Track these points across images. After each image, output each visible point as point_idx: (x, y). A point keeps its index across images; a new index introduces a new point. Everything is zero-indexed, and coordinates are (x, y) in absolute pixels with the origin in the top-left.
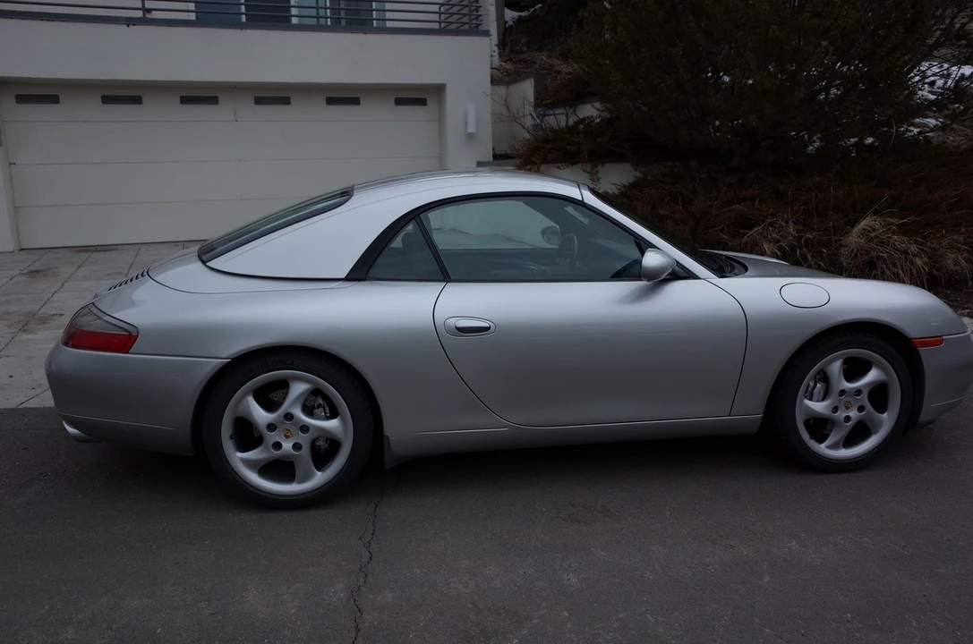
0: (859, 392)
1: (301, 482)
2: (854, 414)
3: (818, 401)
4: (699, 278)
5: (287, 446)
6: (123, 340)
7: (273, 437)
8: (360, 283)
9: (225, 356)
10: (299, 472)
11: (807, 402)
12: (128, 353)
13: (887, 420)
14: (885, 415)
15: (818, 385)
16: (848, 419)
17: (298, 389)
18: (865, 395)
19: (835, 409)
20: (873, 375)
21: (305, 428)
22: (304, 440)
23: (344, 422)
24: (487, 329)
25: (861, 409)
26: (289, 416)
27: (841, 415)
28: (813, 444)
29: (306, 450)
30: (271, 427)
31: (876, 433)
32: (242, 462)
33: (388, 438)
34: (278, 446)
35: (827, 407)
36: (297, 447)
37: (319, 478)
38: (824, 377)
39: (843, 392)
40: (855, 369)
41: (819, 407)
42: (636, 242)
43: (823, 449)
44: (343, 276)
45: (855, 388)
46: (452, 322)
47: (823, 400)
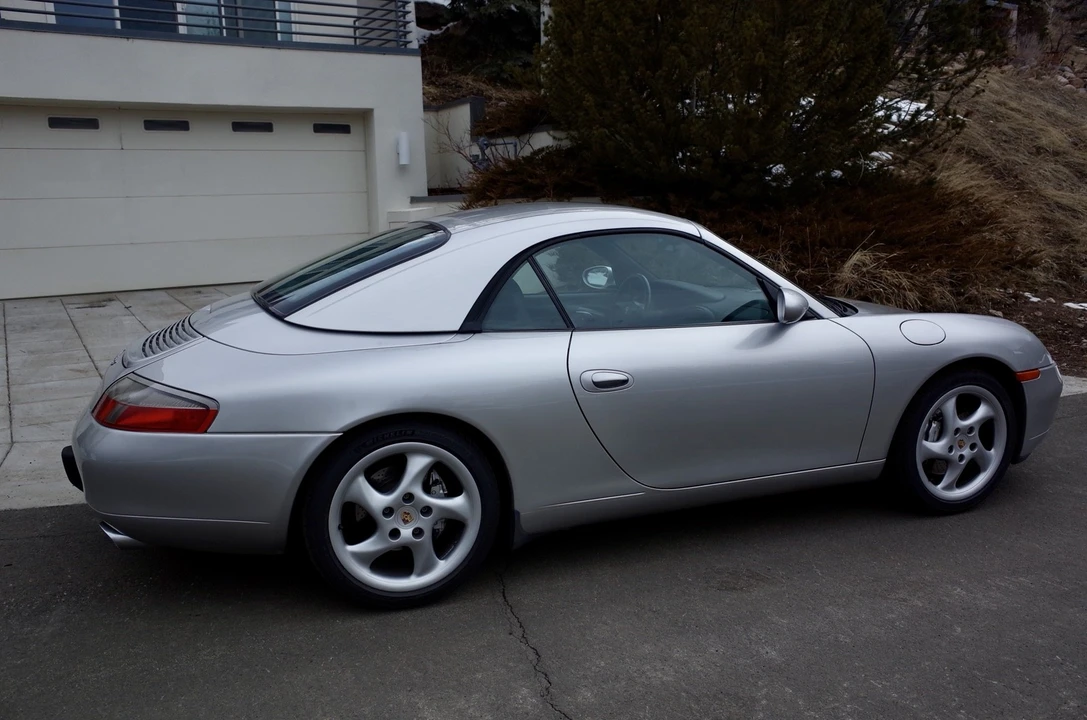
0: (971, 429)
1: (420, 574)
2: (966, 452)
3: (933, 441)
4: (822, 318)
5: (406, 532)
6: (197, 416)
7: (389, 524)
8: (477, 335)
9: (336, 429)
10: (418, 563)
11: (925, 442)
12: (205, 432)
13: (995, 455)
14: (992, 451)
15: (934, 425)
16: (962, 457)
17: (417, 464)
18: (975, 433)
19: (951, 449)
20: (982, 412)
21: (427, 510)
22: (425, 523)
23: (470, 497)
24: (624, 382)
25: (973, 447)
26: (409, 497)
27: (955, 454)
28: (929, 486)
29: (427, 537)
30: (388, 511)
31: (985, 470)
32: (353, 556)
33: (518, 513)
34: (395, 533)
35: (942, 447)
36: (418, 532)
37: (443, 567)
38: (940, 418)
39: (957, 431)
40: (966, 407)
41: (937, 447)
42: (759, 281)
43: (939, 490)
44: (457, 328)
45: (967, 426)
46: (588, 376)
47: (938, 440)
